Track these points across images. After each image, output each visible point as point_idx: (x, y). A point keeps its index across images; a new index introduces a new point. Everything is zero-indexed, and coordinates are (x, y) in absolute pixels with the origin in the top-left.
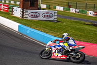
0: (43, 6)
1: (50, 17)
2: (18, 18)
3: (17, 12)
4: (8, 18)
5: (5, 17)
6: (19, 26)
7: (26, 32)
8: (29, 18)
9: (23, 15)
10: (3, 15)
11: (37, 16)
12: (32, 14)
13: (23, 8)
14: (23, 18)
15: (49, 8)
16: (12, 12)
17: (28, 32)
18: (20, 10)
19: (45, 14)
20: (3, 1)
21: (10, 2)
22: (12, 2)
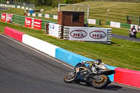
0: (92, 21)
1: (102, 37)
2: (55, 38)
3: (55, 30)
4: (40, 38)
5: (37, 37)
6: (56, 50)
7: (67, 59)
8: (71, 39)
9: (62, 34)
11: (83, 36)
12: (75, 32)
13: (63, 24)
14: (62, 38)
15: (100, 24)
16: (47, 29)
17: (69, 58)
18: (58, 27)
19: (94, 33)
20: (34, 15)
21: (43, 15)
22: (47, 16)
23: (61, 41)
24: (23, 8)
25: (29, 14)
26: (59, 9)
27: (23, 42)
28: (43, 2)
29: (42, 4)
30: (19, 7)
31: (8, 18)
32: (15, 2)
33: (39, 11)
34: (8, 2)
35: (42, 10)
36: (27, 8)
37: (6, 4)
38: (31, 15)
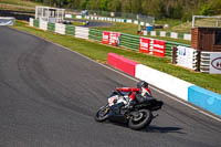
2: (187, 71)
3: (187, 58)
4: (164, 71)
5: (159, 69)
6: (189, 89)
7: (206, 103)
8: (213, 71)
9: (198, 64)
10: (153, 64)
12: (220, 61)
13: (200, 48)
14: (199, 70)
16: (175, 56)
17: (210, 102)
18: (191, 52)
20: (153, 33)
21: (168, 34)
22: (174, 35)
23: (197, 76)
24: (136, 22)
25: (145, 33)
26: (193, 25)
27: (137, 76)
28: (168, 14)
29: (167, 17)
30: (129, 21)
31: (114, 39)
32: (124, 14)
33: (161, 27)
34: (112, 14)
35: (166, 26)
36: (142, 24)
37: (109, 16)
38: (149, 33)
